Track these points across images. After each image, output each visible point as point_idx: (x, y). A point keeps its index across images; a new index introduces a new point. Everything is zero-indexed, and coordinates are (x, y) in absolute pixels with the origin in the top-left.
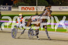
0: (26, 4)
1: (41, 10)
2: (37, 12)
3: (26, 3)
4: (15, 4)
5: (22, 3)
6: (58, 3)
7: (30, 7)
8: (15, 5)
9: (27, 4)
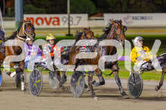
0: (36, 9)
1: (77, 24)
2: (69, 29)
3: (38, 7)
4: (9, 9)
5: (27, 6)
6: (119, 5)
7: (48, 16)
8: (9, 12)
9: (40, 9)
